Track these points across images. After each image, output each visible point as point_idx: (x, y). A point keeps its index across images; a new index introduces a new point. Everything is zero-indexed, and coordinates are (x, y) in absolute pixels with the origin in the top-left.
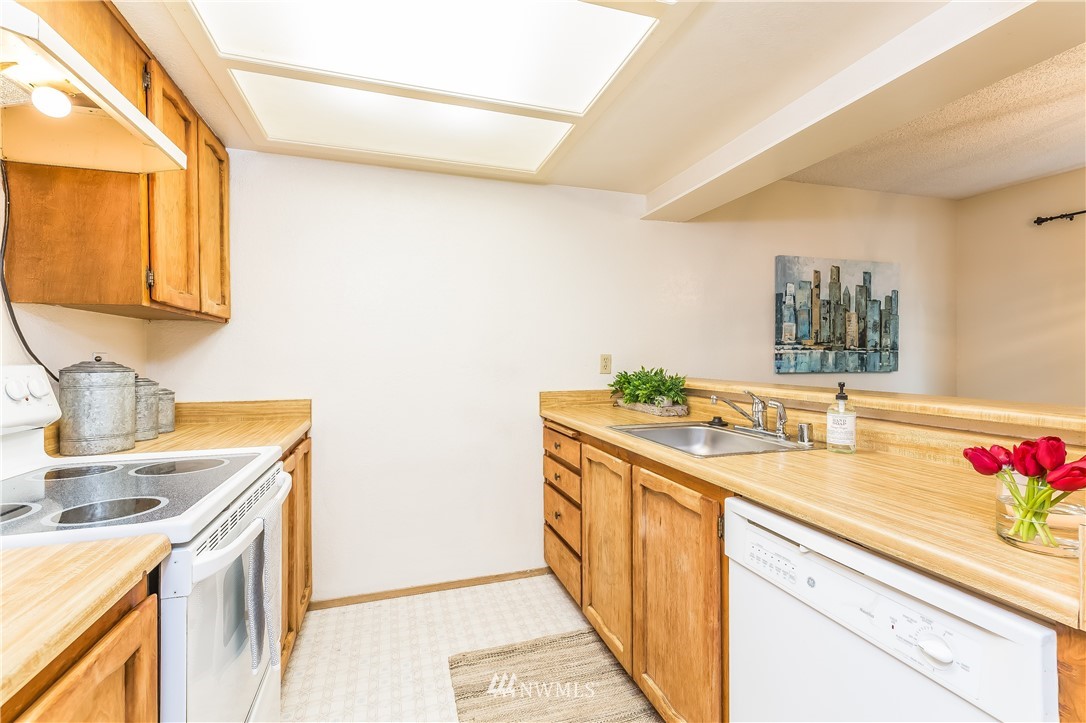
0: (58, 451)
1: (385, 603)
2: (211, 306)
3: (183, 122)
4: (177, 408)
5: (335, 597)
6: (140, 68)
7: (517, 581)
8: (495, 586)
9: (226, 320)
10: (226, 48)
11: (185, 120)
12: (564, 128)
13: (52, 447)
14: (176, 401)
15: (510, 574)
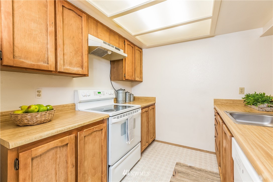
0: (117, 103)
1: (170, 145)
2: (137, 79)
3: (132, 48)
4: (134, 97)
5: (160, 140)
6: (124, 42)
7: (206, 153)
8: (199, 152)
9: (142, 82)
10: (133, 34)
11: (132, 47)
12: (210, 20)
13: (116, 102)
14: (134, 96)
15: (204, 150)
